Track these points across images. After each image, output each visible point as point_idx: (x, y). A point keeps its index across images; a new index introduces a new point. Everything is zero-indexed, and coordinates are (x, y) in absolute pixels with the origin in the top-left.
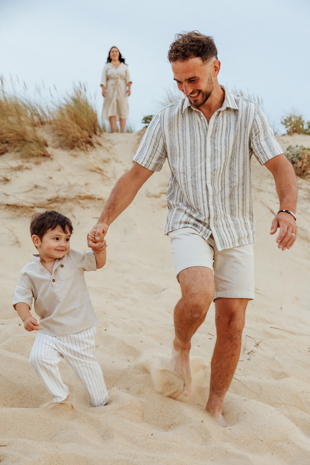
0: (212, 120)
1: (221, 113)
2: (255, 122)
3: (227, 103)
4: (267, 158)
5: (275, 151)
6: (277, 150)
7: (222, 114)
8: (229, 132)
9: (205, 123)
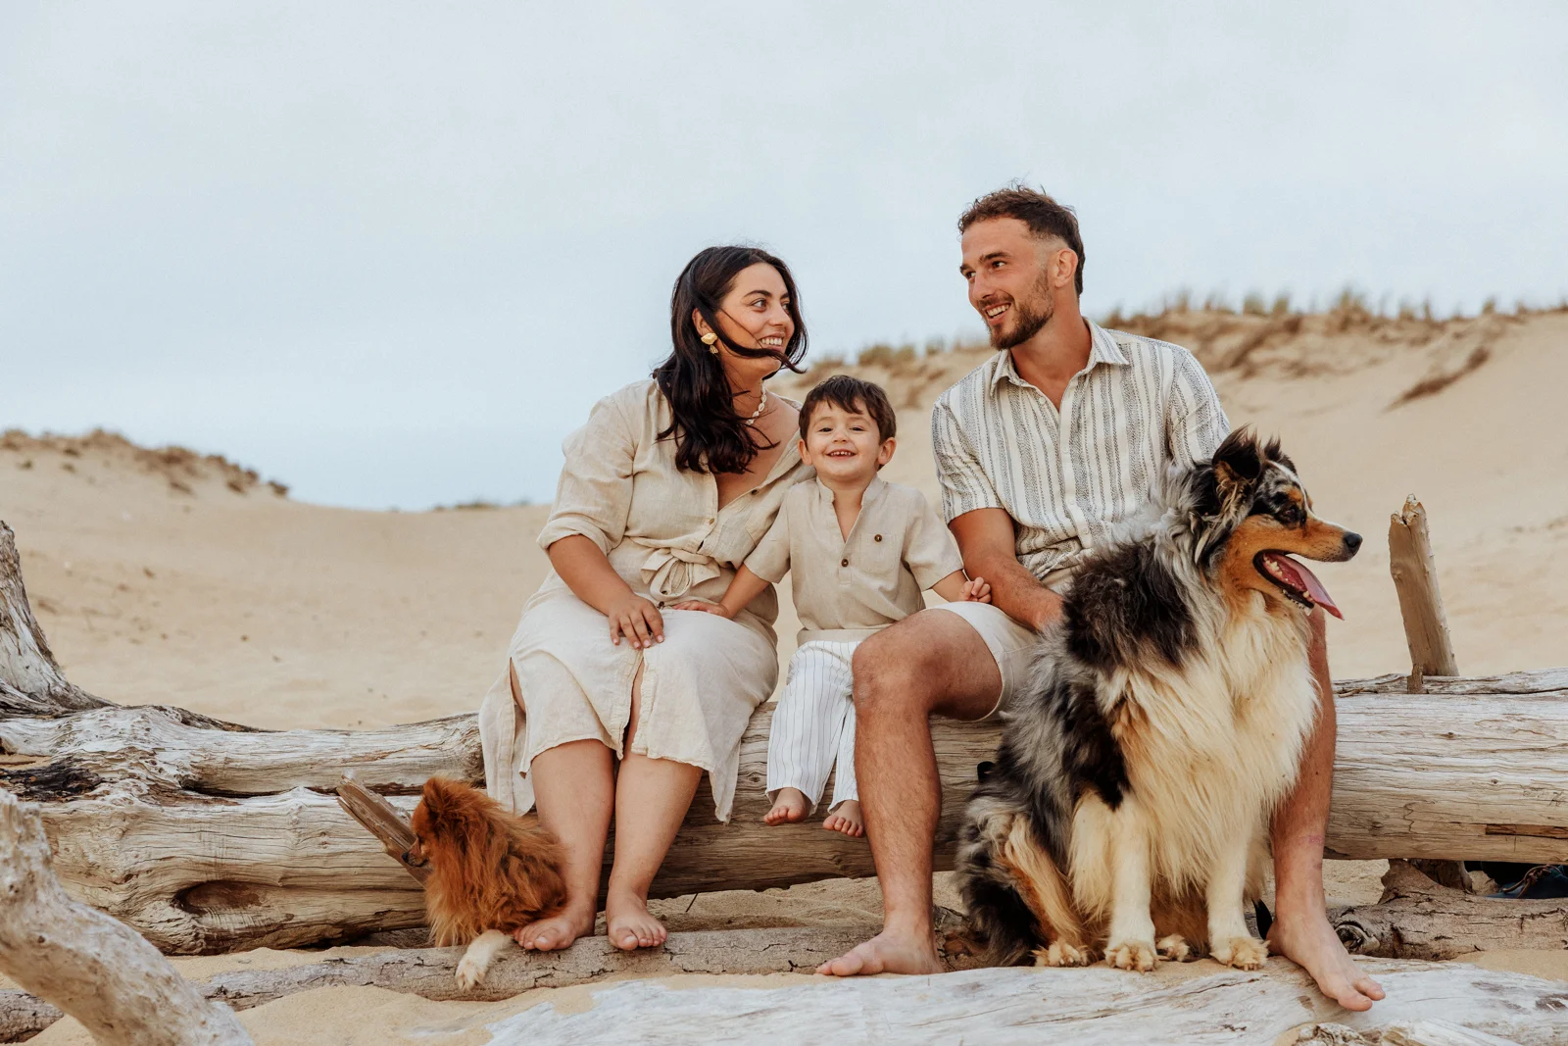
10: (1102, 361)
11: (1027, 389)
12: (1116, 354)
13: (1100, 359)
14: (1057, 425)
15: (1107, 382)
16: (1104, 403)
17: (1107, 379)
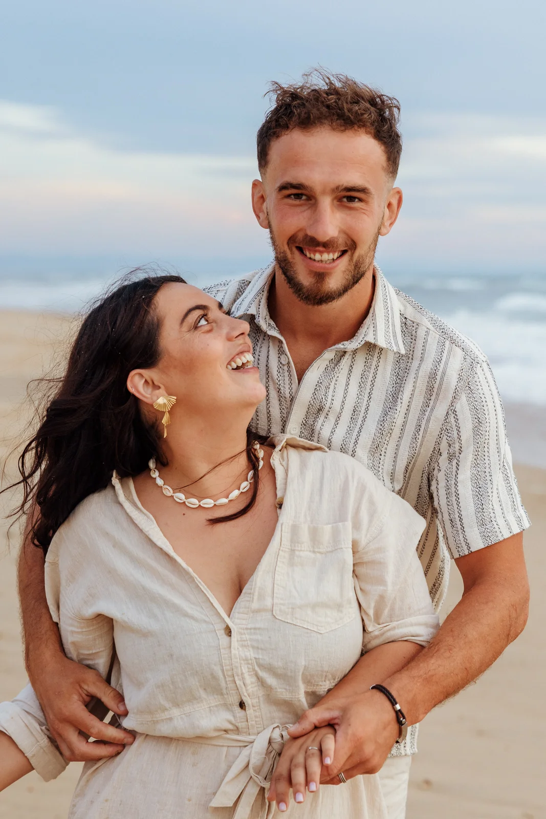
0: (313, 374)
1: (347, 356)
2: (453, 420)
3: (372, 329)
4: (468, 545)
5: (495, 526)
6: (501, 521)
7: (349, 362)
8: (360, 422)
9: (290, 376)
10: (372, 341)
11: (274, 338)
12: (395, 336)
13: (370, 338)
14: (292, 400)
15: (373, 367)
16: (359, 395)
17: (374, 363)
